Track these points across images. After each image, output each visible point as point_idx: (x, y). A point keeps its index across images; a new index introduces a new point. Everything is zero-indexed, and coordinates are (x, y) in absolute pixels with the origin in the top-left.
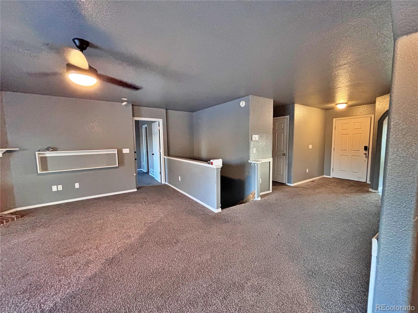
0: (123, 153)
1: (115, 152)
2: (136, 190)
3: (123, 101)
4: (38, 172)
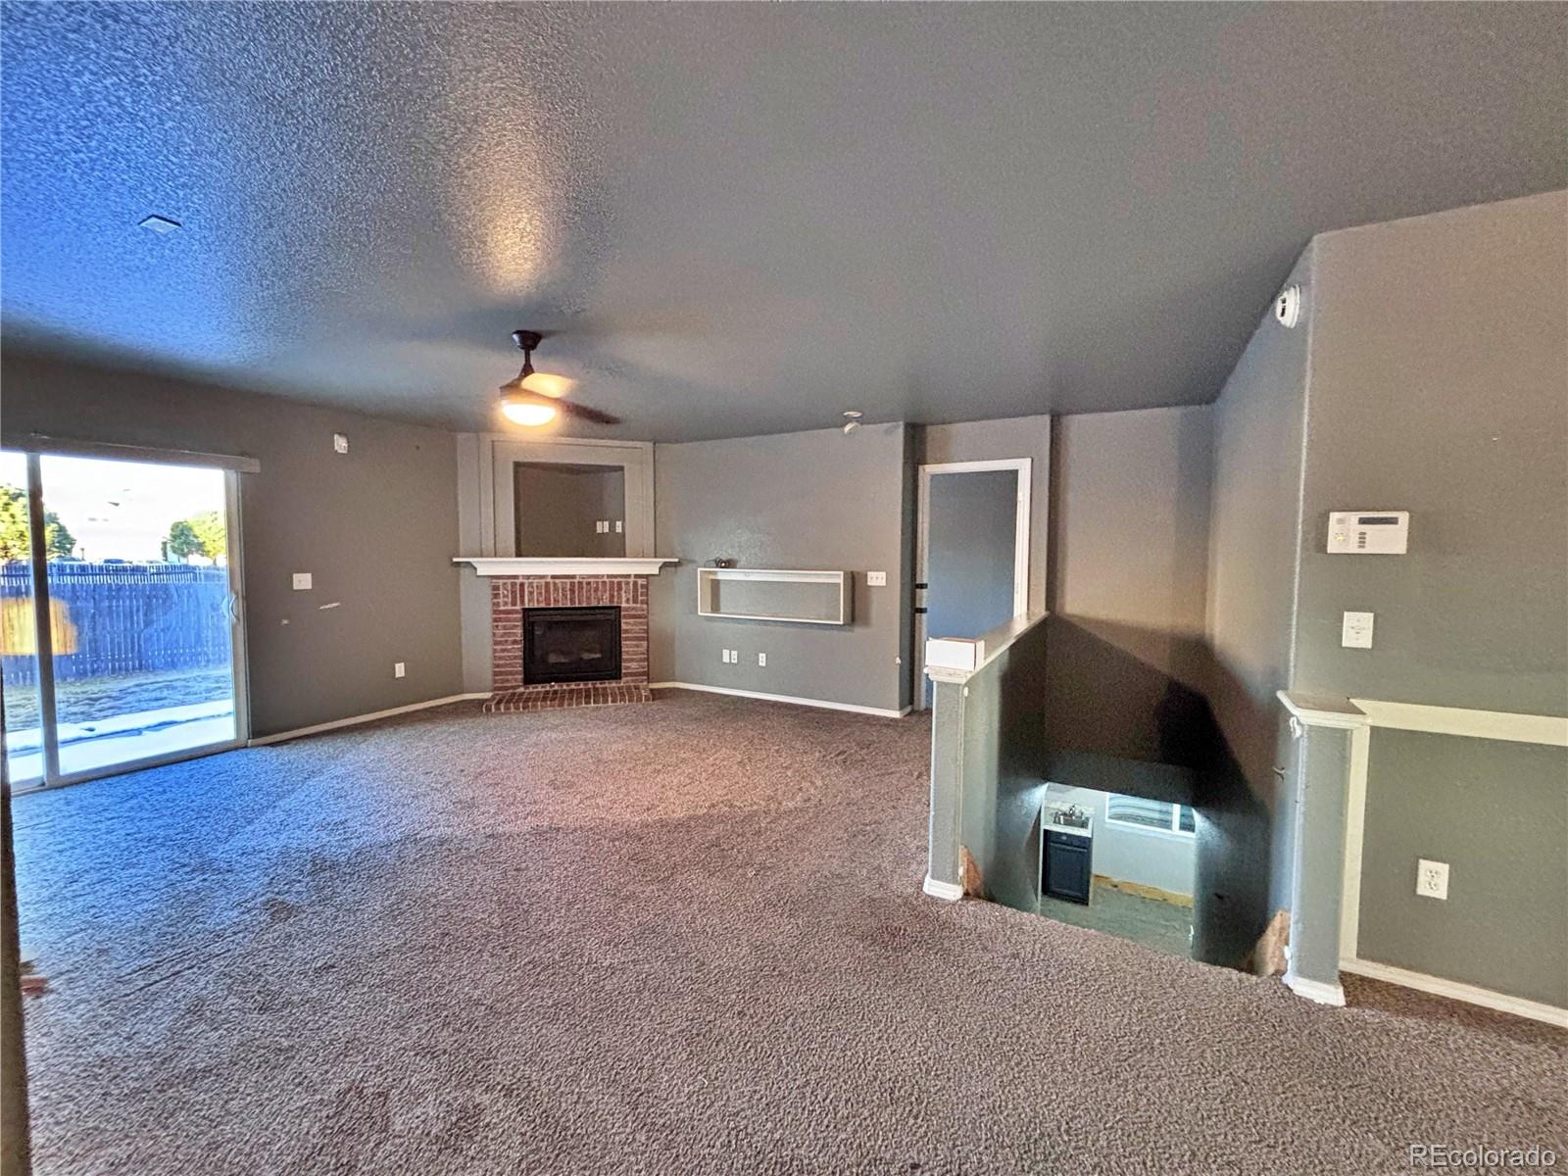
0: (870, 586)
1: (838, 578)
2: (896, 714)
3: (849, 420)
4: (700, 613)
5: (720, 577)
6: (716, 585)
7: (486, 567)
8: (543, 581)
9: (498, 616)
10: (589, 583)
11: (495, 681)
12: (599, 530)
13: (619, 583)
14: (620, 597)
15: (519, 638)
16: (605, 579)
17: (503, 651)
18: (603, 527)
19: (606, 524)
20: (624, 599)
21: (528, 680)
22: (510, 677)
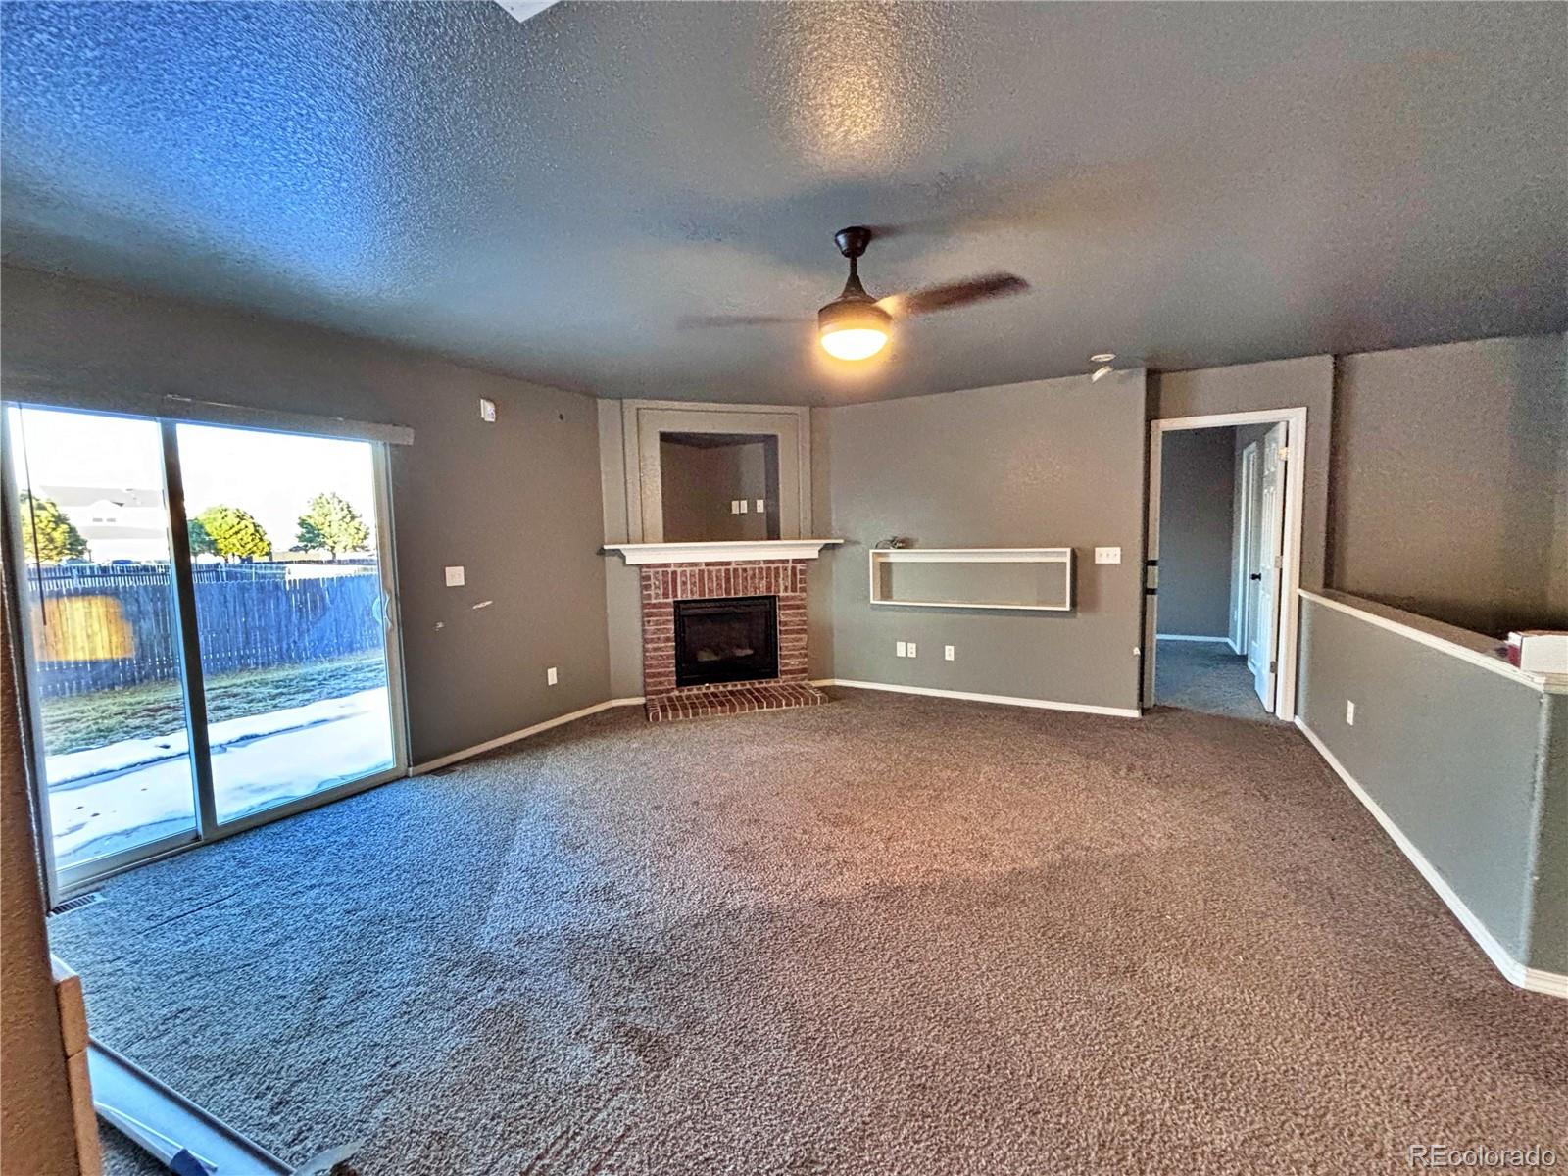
0: (1098, 564)
2: (1135, 714)
3: (1099, 365)
4: (872, 601)
5: (891, 559)
6: (886, 569)
7: (636, 555)
8: (696, 569)
9: (648, 610)
10: (745, 570)
11: (645, 684)
12: (735, 511)
13: (777, 569)
14: (777, 585)
15: (672, 634)
16: (762, 565)
17: (655, 649)
18: (740, 507)
19: (744, 503)
20: (782, 588)
21: (681, 683)
22: (662, 679)
